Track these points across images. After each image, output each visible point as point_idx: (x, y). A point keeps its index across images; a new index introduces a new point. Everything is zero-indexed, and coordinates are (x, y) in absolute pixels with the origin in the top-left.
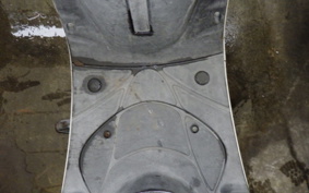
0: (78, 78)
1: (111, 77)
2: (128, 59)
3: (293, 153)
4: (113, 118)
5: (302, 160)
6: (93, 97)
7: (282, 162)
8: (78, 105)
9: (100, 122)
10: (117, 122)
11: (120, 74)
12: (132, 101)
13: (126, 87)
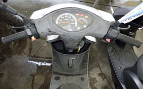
0: (54, 76)
1: (61, 77)
2: (66, 73)
3: (101, 71)
4: (61, 87)
5: (104, 73)
6: (56, 81)
7: (98, 73)
8: (53, 83)
9: (57, 87)
10: (62, 88)
11: (64, 76)
12: (66, 83)
13: (64, 79)
